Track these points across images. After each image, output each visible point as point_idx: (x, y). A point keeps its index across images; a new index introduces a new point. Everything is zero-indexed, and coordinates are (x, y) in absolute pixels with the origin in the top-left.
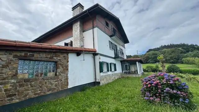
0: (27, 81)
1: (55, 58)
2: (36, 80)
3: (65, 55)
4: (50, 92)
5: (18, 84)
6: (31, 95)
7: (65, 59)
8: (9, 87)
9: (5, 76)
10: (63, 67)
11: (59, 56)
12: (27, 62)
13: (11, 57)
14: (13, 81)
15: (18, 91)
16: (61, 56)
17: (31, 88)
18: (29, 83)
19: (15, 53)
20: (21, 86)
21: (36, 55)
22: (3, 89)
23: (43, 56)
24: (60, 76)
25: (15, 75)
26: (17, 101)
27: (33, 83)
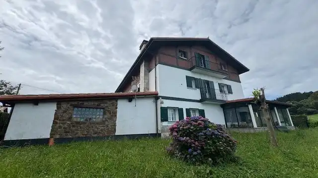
0: (78, 123)
1: (102, 105)
2: (85, 123)
3: (114, 101)
4: (96, 135)
5: (71, 125)
6: (80, 134)
7: (113, 105)
8: (66, 126)
9: (64, 118)
10: (110, 113)
11: (106, 103)
12: (80, 109)
13: (69, 105)
14: (68, 122)
15: (71, 130)
16: (109, 102)
17: (80, 129)
18: (78, 125)
19: (70, 103)
20: (73, 126)
21: (86, 103)
22: (63, 127)
23: (91, 103)
24: (106, 122)
25: (70, 118)
26: (70, 137)
27: (82, 125)
